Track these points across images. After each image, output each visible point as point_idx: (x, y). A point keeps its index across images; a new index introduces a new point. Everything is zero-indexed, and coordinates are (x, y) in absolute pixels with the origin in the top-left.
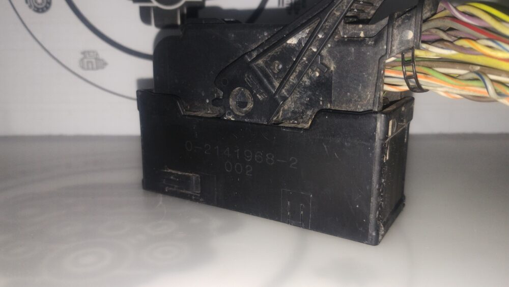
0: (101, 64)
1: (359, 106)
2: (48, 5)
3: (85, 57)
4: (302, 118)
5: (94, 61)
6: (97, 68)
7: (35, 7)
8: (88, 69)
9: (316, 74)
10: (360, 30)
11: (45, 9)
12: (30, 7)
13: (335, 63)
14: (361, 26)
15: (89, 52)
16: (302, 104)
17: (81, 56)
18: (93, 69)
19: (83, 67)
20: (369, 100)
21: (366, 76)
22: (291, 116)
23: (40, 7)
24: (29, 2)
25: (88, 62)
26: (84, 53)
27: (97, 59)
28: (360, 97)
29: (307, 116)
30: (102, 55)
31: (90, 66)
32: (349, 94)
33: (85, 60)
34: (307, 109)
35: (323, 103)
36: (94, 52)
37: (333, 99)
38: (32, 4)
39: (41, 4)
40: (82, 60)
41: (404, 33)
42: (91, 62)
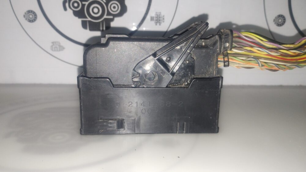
0: (62, 48)
1: (207, 75)
2: (35, 19)
3: (53, 45)
4: (180, 82)
5: (58, 46)
6: (60, 50)
7: (29, 19)
8: (55, 51)
9: (187, 62)
10: (203, 42)
11: (34, 21)
12: (26, 19)
13: (196, 57)
14: (203, 40)
15: (55, 42)
16: (179, 76)
17: (52, 44)
18: (57, 51)
19: (52, 50)
20: (211, 72)
21: (210, 62)
22: (174, 82)
23: (31, 19)
24: (25, 17)
25: (55, 47)
26: (53, 43)
27: (60, 46)
28: (207, 71)
29: (182, 81)
30: (62, 44)
31: (56, 49)
32: (202, 70)
33: (54, 46)
34: (182, 78)
35: (190, 75)
36: (58, 42)
37: (195, 72)
38: (27, 18)
39: (32, 18)
40: (52, 46)
41: (225, 44)
42: (57, 47)
